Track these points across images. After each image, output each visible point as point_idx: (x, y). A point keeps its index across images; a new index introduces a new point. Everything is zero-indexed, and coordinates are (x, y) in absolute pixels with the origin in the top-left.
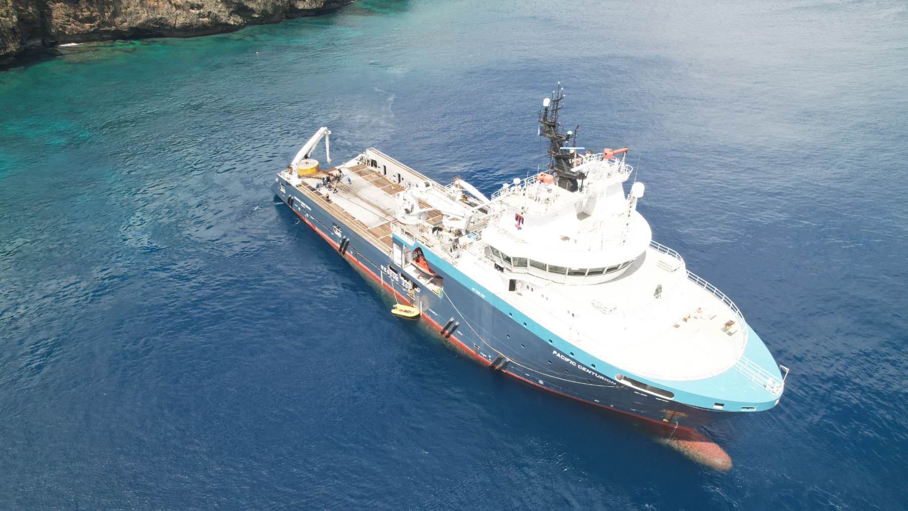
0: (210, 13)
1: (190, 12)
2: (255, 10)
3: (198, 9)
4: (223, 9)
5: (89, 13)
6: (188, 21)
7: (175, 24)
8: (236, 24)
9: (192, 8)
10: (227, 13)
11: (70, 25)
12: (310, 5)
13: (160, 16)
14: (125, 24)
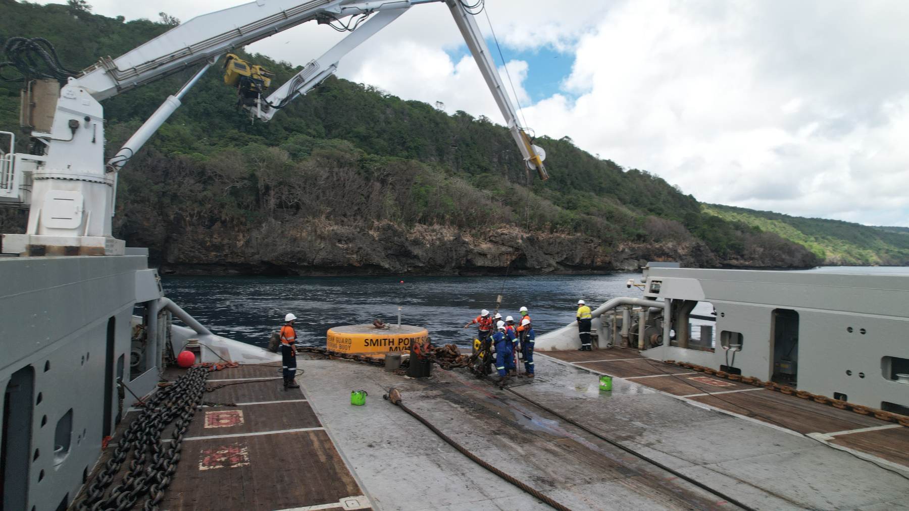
0: (360, 248)
1: (336, 246)
2: (420, 257)
3: (347, 243)
4: (378, 249)
5: (219, 240)
6: (331, 256)
7: (314, 259)
8: (391, 268)
9: (340, 241)
10: (383, 253)
11: (194, 252)
12: (492, 262)
13: (299, 249)
14: (257, 257)
